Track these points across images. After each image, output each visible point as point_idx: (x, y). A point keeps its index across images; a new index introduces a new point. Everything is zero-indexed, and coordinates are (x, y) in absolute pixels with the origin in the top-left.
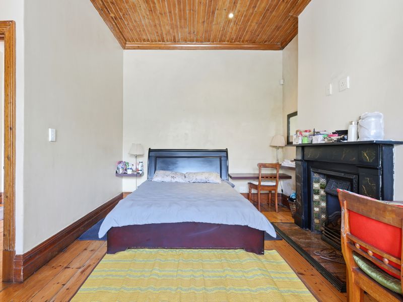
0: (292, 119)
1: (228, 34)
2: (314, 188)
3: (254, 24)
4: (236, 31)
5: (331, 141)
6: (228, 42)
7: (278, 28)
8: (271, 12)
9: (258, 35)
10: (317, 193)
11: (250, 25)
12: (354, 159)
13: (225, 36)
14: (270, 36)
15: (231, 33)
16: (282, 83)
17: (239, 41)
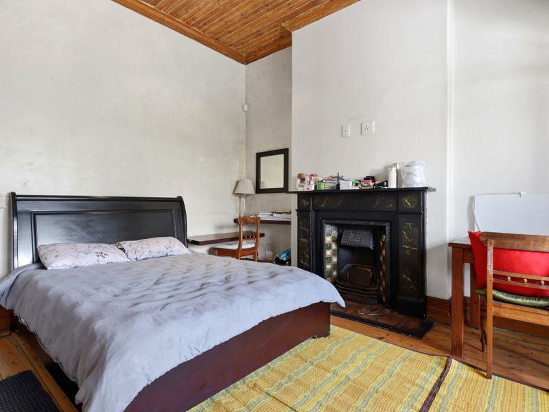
0: (263, 159)
1: (195, 8)
2: (326, 242)
3: (238, 14)
4: (209, 10)
5: (368, 188)
6: (184, 21)
7: (259, 34)
8: (268, 10)
9: (230, 32)
10: (330, 248)
11: (232, 13)
12: (391, 205)
13: (187, 9)
14: (242, 39)
15: (200, 9)
16: (246, 108)
17: (199, 28)
